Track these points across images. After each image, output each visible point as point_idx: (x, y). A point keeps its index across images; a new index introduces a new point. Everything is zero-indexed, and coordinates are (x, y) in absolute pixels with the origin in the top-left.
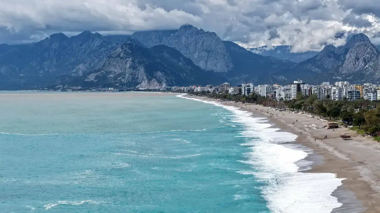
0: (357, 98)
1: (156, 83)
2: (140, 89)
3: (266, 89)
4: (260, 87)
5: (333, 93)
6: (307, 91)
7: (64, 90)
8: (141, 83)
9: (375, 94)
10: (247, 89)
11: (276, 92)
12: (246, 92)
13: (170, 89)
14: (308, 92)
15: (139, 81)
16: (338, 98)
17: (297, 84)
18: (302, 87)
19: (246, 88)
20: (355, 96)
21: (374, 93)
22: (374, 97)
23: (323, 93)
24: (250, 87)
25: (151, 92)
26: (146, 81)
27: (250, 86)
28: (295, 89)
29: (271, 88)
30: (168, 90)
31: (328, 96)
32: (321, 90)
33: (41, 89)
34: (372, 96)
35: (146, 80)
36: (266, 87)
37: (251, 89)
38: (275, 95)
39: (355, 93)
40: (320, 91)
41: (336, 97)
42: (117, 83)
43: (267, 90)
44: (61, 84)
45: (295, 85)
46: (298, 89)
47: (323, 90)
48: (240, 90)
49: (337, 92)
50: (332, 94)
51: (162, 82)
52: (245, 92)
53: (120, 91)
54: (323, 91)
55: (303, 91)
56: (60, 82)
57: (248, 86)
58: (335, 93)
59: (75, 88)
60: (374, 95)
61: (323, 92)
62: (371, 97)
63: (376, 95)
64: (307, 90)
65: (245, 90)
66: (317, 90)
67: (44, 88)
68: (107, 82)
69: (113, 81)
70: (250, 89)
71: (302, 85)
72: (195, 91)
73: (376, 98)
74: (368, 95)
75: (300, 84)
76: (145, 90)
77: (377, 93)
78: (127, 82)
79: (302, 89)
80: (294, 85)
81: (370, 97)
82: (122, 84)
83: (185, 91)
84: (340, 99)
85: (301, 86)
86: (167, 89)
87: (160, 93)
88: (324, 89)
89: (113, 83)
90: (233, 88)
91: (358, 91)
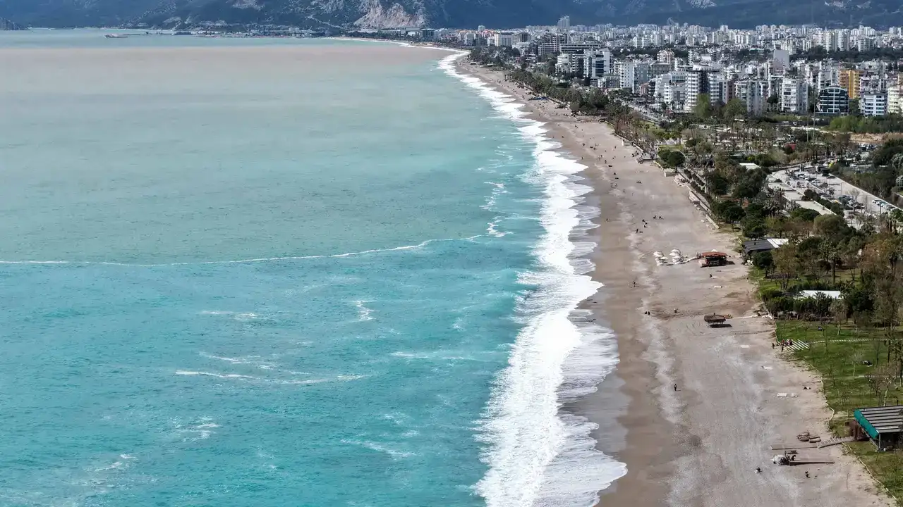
0: (840, 107)
1: (402, 14)
2: (363, 31)
3: (633, 72)
4: (623, 65)
5: (785, 93)
6: (725, 87)
7: (183, 29)
8: (366, 13)
9: (883, 98)
10: (597, 62)
11: (655, 83)
12: (594, 70)
13: (432, 33)
14: (727, 89)
15: (363, 8)
16: (796, 105)
17: (701, 71)
18: (712, 79)
19: (594, 61)
20: (836, 103)
21: (880, 97)
22: (880, 105)
23: (762, 93)
24: (603, 59)
25: (386, 41)
26: (379, 10)
27: (603, 56)
28: (695, 83)
29: (645, 72)
30: (426, 37)
31: (775, 100)
32: (755, 86)
33: (129, 25)
34: (875, 103)
35: (378, 5)
36: (635, 68)
37: (605, 63)
38: (651, 91)
39: (836, 95)
40: (752, 89)
41: (792, 102)
42: (308, 12)
43: (636, 75)
44: (176, 15)
45: (695, 75)
46: (701, 82)
47: (760, 87)
48: (581, 62)
49: (794, 90)
50: (783, 96)
51: (415, 11)
52: (590, 68)
53: (314, 35)
54: (762, 89)
55: (714, 88)
56: (175, 7)
57: (597, 56)
58: (790, 94)
59: (208, 24)
60: (880, 101)
61: (760, 91)
62: (872, 104)
63: (886, 100)
64: (724, 85)
65: (590, 64)
66: (746, 87)
67: (138, 23)
68: (287, 9)
69: (300, 9)
70: (603, 61)
71: (711, 75)
72: (489, 42)
73: (886, 108)
74: (865, 100)
75: (706, 71)
76: (373, 36)
77: (886, 96)
78: (334, 10)
79: (711, 83)
80: (693, 75)
81: (869, 104)
82: (321, 15)
83: (465, 42)
84: (801, 109)
85: (710, 77)
86: (426, 33)
87: (405, 44)
88: (763, 83)
89: (300, 12)
90: (567, 55)
91: (841, 91)
